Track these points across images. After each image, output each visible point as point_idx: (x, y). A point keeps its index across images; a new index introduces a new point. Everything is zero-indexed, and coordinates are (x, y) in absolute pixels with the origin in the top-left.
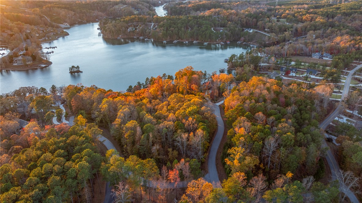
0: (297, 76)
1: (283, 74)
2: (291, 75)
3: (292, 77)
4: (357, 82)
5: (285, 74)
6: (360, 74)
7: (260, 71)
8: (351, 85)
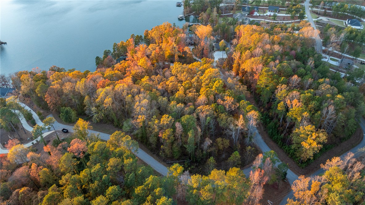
0: (261, 15)
1: (246, 15)
2: (255, 15)
3: (256, 17)
4: (317, 16)
5: (248, 15)
6: (318, 7)
7: (222, 13)
8: (314, 20)
